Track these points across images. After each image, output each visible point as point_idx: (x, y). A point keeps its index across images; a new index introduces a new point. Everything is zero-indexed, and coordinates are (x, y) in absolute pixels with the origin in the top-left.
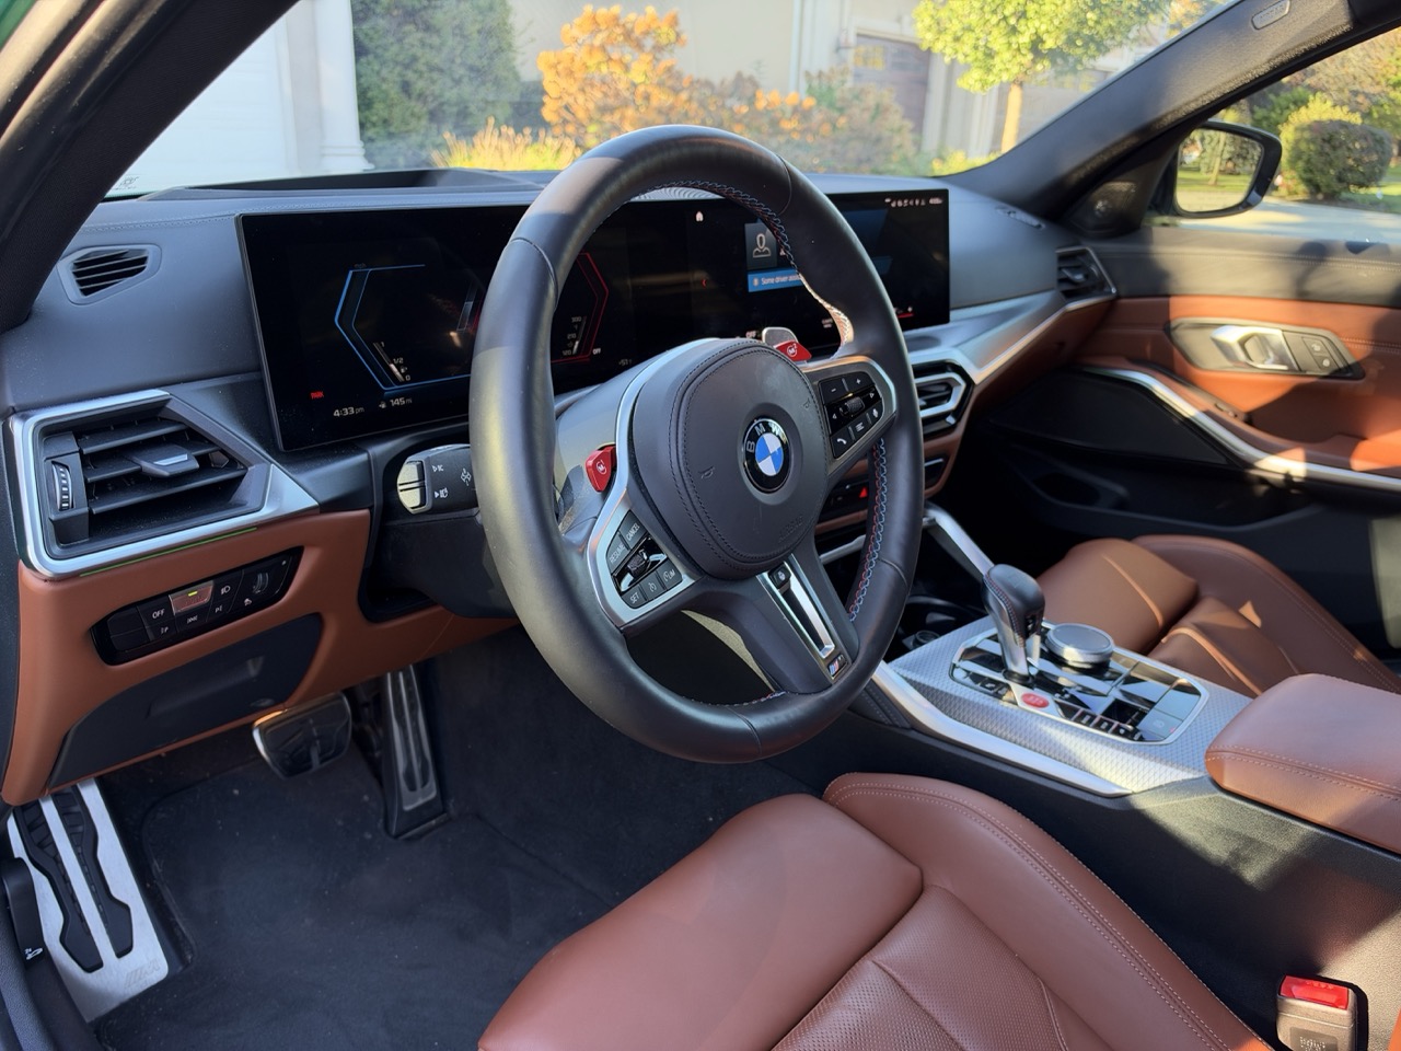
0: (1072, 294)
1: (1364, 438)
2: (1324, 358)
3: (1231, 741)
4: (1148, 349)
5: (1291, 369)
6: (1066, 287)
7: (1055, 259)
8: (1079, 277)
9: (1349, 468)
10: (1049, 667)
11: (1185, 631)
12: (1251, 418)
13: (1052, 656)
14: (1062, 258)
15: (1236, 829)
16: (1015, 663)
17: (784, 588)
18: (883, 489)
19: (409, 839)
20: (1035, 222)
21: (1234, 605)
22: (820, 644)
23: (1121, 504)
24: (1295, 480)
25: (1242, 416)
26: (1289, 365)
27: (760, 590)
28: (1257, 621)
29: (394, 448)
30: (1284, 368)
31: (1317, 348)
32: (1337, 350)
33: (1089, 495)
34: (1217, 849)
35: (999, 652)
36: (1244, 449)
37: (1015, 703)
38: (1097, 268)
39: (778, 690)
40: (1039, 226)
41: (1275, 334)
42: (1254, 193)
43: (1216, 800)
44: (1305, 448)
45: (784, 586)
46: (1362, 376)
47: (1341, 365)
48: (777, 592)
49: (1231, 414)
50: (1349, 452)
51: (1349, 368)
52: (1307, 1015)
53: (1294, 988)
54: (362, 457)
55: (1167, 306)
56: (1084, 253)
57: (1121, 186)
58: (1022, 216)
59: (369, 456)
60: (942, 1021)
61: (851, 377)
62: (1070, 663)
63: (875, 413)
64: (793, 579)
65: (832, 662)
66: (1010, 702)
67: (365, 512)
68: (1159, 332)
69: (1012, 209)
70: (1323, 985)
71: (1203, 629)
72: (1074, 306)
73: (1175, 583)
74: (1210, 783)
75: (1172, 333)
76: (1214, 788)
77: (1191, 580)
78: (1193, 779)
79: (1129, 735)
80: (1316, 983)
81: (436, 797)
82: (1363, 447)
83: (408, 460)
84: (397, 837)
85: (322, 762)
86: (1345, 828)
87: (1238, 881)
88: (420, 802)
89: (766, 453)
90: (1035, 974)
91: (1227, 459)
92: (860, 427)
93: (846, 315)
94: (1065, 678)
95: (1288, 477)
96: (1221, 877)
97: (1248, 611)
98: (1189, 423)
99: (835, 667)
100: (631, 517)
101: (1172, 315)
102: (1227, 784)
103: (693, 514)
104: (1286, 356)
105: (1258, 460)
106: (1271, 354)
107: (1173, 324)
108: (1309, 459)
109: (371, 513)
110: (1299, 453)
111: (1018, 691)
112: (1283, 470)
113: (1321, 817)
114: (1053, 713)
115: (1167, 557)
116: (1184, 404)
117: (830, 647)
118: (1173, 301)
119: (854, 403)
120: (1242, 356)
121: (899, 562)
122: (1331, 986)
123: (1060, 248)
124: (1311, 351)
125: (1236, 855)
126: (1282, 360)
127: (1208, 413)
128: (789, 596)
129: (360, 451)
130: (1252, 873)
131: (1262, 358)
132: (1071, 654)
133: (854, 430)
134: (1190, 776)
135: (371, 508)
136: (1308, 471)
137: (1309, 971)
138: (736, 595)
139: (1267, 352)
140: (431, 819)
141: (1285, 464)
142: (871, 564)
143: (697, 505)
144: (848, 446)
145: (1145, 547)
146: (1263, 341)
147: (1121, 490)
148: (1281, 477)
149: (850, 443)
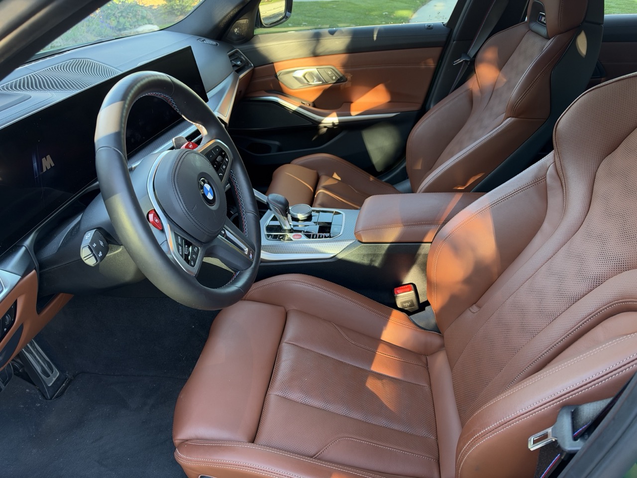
0: (239, 70)
1: (352, 102)
2: (333, 76)
3: (360, 228)
4: (271, 85)
5: (323, 83)
6: (236, 68)
7: (228, 57)
8: (239, 63)
9: (350, 115)
10: (295, 223)
11: (321, 191)
12: (315, 104)
13: (295, 219)
14: (230, 56)
15: (370, 253)
16: (285, 225)
17: (225, 236)
18: (237, 186)
19: (57, 397)
20: (214, 43)
21: (331, 176)
22: (242, 249)
23: (280, 149)
24: (336, 124)
25: (311, 105)
26: (322, 81)
27: (220, 240)
28: (339, 179)
29: (32, 240)
30: (321, 82)
31: (330, 73)
32: (336, 72)
33: (268, 148)
34: (366, 261)
35: (279, 224)
36: (317, 117)
37: (291, 240)
38: (244, 57)
39: (237, 272)
40: (217, 45)
41: (314, 70)
42: (287, 12)
43: (362, 246)
44: (336, 112)
45: (224, 235)
46: (346, 80)
47: (339, 78)
48: (223, 238)
49: (308, 105)
50: (349, 109)
51: (341, 78)
52: (404, 297)
53: (398, 291)
54: (23, 249)
55: (274, 67)
56: (237, 52)
57: (243, 21)
58: (208, 41)
59: (25, 247)
60: (312, 349)
61: (214, 149)
62: (301, 219)
63: (227, 159)
64: (226, 231)
65: (250, 255)
66: (288, 240)
67: (34, 271)
68: (273, 78)
69: (203, 39)
70: (404, 287)
71: (326, 188)
72: (241, 76)
73: (311, 174)
74: (359, 243)
75: (278, 77)
76: (361, 244)
77: (315, 171)
78: (353, 243)
79: (330, 237)
80: (403, 287)
81: (60, 374)
82: (353, 106)
83: (82, 246)
84: (51, 399)
85: (5, 386)
86: (398, 241)
87: (374, 267)
88: (54, 379)
89: (208, 192)
90: (330, 322)
91: (312, 123)
92: (224, 167)
93: (202, 125)
94: (301, 226)
95: (333, 123)
96: (369, 268)
97: (335, 176)
98: (295, 112)
99: (251, 256)
100: (176, 235)
101: (276, 71)
102: (364, 241)
103: (195, 224)
104: (320, 78)
105: (323, 120)
106: (315, 78)
107: (278, 74)
108: (338, 115)
109: (36, 270)
110: (335, 114)
111: (290, 235)
112: (331, 122)
113: (391, 240)
114: (304, 238)
115: (305, 165)
116: (292, 105)
117: (246, 249)
118: (275, 64)
119: (219, 158)
120: (306, 82)
121: (253, 211)
122: (406, 286)
123: (228, 53)
124: (328, 74)
125: (372, 261)
126: (319, 80)
127: (301, 107)
128: (227, 238)
129: (21, 246)
130: (377, 264)
131: (312, 80)
132: (301, 216)
133: (223, 168)
134: (352, 242)
135: (35, 269)
136: (339, 120)
137: (399, 284)
138: (214, 246)
139: (313, 78)
140: (62, 384)
141: (331, 120)
142: (244, 215)
143: (196, 221)
144: (223, 175)
145: (295, 164)
146: (311, 74)
147: (277, 143)
148: (331, 124)
149: (224, 174)
